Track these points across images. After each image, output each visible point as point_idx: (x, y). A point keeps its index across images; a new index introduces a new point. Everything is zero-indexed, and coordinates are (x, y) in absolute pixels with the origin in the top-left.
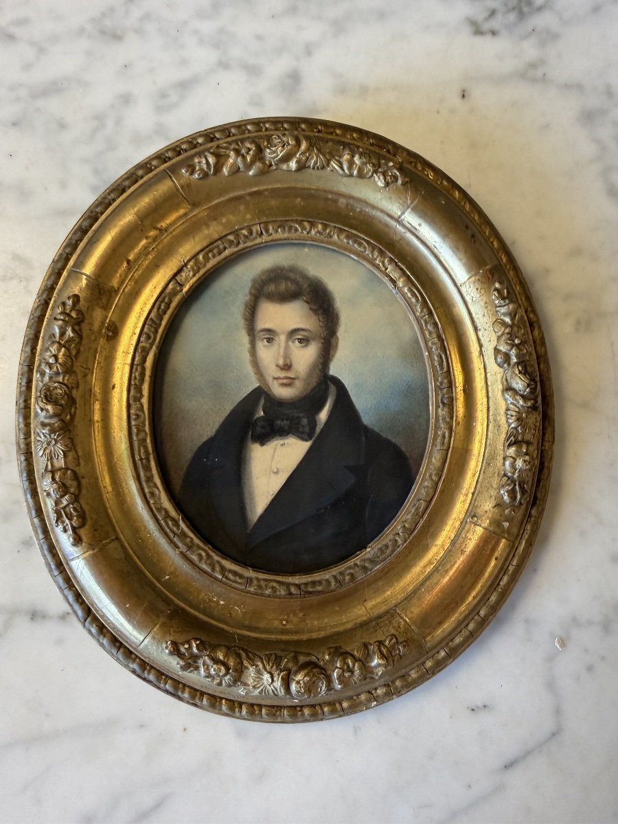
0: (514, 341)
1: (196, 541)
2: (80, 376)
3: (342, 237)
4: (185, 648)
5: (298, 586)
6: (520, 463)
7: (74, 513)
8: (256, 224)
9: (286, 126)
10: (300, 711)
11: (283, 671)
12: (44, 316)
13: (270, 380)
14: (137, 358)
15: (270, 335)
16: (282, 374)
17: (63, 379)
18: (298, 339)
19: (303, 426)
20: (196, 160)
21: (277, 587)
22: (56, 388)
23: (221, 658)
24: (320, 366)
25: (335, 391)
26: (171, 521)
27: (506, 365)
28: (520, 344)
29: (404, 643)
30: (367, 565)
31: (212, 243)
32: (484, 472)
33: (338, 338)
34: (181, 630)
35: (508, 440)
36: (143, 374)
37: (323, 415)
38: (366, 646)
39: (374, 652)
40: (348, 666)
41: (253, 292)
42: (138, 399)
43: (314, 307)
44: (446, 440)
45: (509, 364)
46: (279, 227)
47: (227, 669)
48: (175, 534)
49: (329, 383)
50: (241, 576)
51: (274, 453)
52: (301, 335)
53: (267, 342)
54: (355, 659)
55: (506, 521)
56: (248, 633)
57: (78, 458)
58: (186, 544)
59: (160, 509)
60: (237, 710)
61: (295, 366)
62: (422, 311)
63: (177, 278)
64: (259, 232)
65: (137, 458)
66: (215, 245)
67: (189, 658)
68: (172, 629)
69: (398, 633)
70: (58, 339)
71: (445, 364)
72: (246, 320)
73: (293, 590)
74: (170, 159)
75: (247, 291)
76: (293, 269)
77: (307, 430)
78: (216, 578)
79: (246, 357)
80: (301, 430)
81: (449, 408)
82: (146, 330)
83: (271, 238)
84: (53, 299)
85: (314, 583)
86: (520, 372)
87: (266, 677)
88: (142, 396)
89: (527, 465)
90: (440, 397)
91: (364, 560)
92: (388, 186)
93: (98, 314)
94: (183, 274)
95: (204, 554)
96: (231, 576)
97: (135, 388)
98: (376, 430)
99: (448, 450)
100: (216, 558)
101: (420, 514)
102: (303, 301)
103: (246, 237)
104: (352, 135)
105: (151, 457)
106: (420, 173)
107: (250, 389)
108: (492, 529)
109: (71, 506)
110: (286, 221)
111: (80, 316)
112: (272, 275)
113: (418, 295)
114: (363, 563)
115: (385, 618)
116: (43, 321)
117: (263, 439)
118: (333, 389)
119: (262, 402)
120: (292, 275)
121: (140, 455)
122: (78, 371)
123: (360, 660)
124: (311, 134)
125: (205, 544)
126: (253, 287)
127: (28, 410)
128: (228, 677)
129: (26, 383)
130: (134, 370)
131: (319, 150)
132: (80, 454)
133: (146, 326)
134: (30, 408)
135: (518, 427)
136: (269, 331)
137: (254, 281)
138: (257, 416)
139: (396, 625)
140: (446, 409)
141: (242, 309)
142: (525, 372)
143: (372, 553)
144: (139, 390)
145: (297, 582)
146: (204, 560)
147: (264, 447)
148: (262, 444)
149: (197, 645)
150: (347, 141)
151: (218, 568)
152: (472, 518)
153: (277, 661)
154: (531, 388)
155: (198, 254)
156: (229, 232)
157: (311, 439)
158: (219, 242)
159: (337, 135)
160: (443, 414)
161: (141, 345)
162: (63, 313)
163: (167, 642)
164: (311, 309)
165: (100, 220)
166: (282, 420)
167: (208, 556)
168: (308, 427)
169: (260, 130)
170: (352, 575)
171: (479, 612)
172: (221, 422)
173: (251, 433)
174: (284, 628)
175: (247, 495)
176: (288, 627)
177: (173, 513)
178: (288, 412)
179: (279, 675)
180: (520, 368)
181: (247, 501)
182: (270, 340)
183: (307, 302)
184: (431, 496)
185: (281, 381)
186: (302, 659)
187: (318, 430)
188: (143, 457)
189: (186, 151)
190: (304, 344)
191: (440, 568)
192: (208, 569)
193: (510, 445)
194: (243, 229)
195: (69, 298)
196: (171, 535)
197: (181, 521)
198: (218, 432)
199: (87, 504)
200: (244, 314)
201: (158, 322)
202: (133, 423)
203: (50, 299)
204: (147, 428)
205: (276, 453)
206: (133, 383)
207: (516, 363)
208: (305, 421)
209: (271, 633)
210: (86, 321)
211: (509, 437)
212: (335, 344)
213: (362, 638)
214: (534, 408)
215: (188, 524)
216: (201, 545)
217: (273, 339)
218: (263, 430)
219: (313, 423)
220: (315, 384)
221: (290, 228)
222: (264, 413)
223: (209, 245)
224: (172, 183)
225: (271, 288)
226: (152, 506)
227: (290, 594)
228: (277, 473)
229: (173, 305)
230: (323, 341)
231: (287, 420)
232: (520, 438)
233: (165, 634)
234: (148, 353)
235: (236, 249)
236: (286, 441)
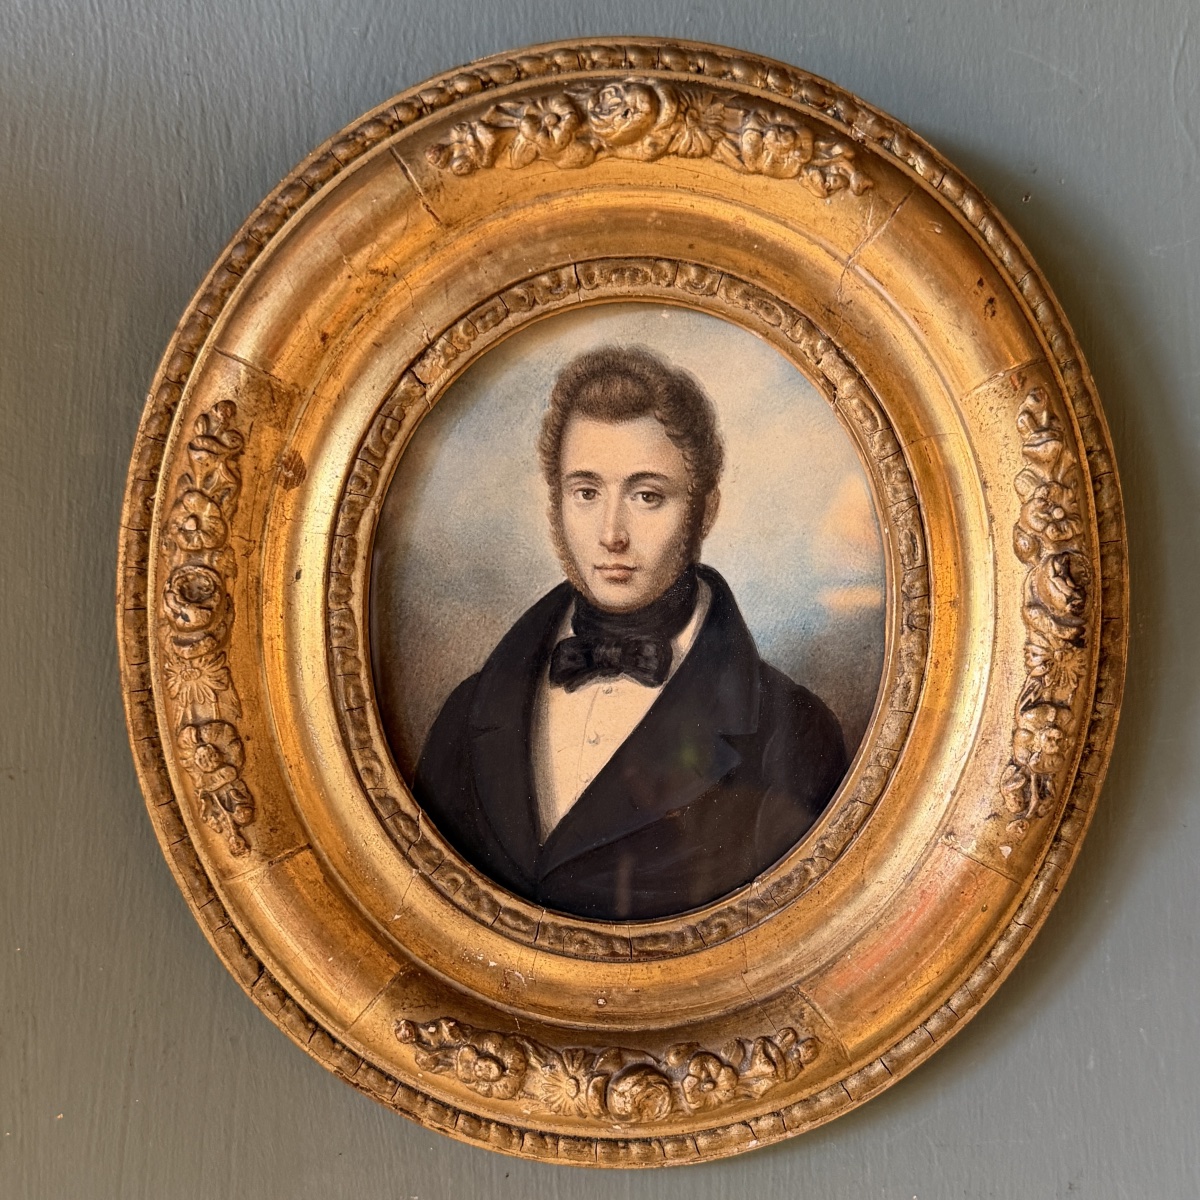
0: (1050, 514)
1: (449, 856)
2: (238, 554)
3: (735, 294)
4: (431, 1033)
5: (627, 941)
6: (1041, 741)
7: (237, 800)
8: (569, 265)
9: (632, 57)
10: (624, 1148)
11: (597, 1076)
12: (165, 436)
13: (587, 571)
14: (341, 524)
15: (590, 485)
16: (611, 560)
17: (211, 561)
18: (643, 493)
19: (647, 659)
20: (455, 135)
21: (591, 941)
22: (199, 575)
23: (492, 1050)
24: (683, 547)
25: (710, 595)
26: (404, 820)
27: (1033, 558)
28: (1062, 520)
29: (809, 1043)
30: (751, 910)
31: (482, 303)
32: (976, 756)
33: (719, 494)
34: (422, 1003)
35: (1023, 699)
36: (352, 552)
37: (685, 641)
38: (741, 1044)
39: (754, 1054)
40: (709, 1075)
41: (559, 398)
42: (344, 597)
43: (676, 432)
44: (912, 693)
45: (1039, 557)
46: (615, 271)
47: (502, 1068)
48: (411, 843)
49: (698, 579)
50: (526, 920)
51: (592, 705)
52: (648, 486)
53: (585, 497)
54: (722, 1064)
55: (1006, 843)
56: (538, 1016)
57: (238, 704)
58: (429, 861)
59: (385, 799)
60: (515, 1140)
61: (635, 545)
62: (883, 447)
63: (414, 369)
64: (575, 281)
65: (343, 706)
66: (488, 305)
67: (437, 1050)
68: (407, 1001)
69: (798, 1025)
70: (198, 486)
71: (919, 551)
72: (545, 453)
73: (619, 948)
74: (402, 124)
75: (547, 396)
76: (638, 355)
77: (653, 665)
78: (483, 923)
79: (545, 526)
80: (642, 665)
81: (921, 635)
82: (356, 469)
83: (596, 293)
84: (181, 404)
85: (656, 938)
86: (1056, 575)
87: (567, 1085)
88: (350, 592)
89: (1052, 746)
90: (905, 614)
91: (747, 903)
92: (829, 195)
93: (268, 437)
94: (427, 362)
95: (461, 880)
96: (507, 919)
97: (337, 580)
98: (783, 670)
99: (913, 713)
100: (484, 887)
101: (854, 827)
102: (655, 420)
103: (549, 290)
104: (765, 80)
105: (369, 706)
106: (899, 164)
107: (551, 586)
108: (979, 856)
109: (230, 787)
110: (626, 258)
111: (238, 442)
112: (597, 365)
113: (876, 414)
114: (744, 907)
115: (778, 1001)
116: (164, 446)
117: (571, 679)
118: (705, 593)
119: (572, 611)
120: (635, 367)
121: (347, 701)
122: (234, 545)
123: (730, 1066)
124: (684, 76)
125: (464, 863)
126: (559, 388)
127: (141, 612)
128: (503, 1081)
129: (137, 563)
130: (336, 546)
131: (696, 120)
132: (242, 697)
133: (358, 462)
134: (145, 609)
135: (1044, 675)
136: (587, 475)
137: (562, 376)
138: (562, 637)
139: (797, 1012)
140: (914, 638)
141: (537, 431)
142: (1066, 574)
143: (762, 890)
144: (346, 582)
145: (627, 935)
146: (461, 891)
147: (573, 694)
148: (571, 688)
149: (451, 1029)
150: (754, 92)
151: (486, 905)
152: (947, 837)
153: (588, 1060)
154: (1073, 606)
155: (455, 323)
156: (515, 280)
157: (661, 683)
158: (497, 300)
159: (734, 78)
160: (909, 647)
161: (348, 498)
162: (206, 436)
163: (398, 1022)
164: (669, 435)
165: (266, 248)
166: (608, 646)
167: (469, 882)
168: (656, 661)
169: (581, 67)
170: (723, 926)
171: (949, 1000)
172: (495, 646)
173: (549, 667)
174: (599, 1010)
175: (539, 781)
176: (607, 1009)
177: (407, 806)
178: (618, 631)
179: (589, 1081)
180: (1057, 566)
181: (540, 791)
182: (589, 494)
183: (661, 421)
184: (875, 795)
185: (608, 573)
186: (631, 1060)
187: (675, 666)
188: (354, 706)
189: (433, 107)
190: (654, 504)
191: (882, 921)
192: (471, 907)
193: (1026, 709)
194: (543, 273)
195: (216, 406)
196: (405, 845)
197: (421, 821)
198: (489, 664)
199: (257, 784)
200: (542, 442)
201: (379, 454)
202: (335, 643)
203: (175, 404)
204: (361, 654)
205: (595, 707)
206: (333, 569)
207: (1051, 555)
208: (650, 650)
209: (579, 1017)
210: (248, 452)
211: (1026, 695)
212: (713, 505)
213: (736, 1032)
214: (1078, 642)
215: (434, 826)
216: (457, 863)
217: (595, 491)
218: (571, 664)
219: (666, 654)
220: (672, 581)
221: (636, 272)
222: (575, 632)
223: (477, 306)
224: (406, 181)
225: (595, 390)
226: (370, 792)
227: (614, 954)
228: (595, 742)
229: (408, 422)
230: (689, 498)
231: (616, 646)
232: (1046, 696)
233: (395, 1007)
234: (361, 513)
235: (527, 315)
236: (614, 685)
